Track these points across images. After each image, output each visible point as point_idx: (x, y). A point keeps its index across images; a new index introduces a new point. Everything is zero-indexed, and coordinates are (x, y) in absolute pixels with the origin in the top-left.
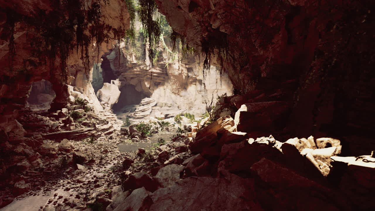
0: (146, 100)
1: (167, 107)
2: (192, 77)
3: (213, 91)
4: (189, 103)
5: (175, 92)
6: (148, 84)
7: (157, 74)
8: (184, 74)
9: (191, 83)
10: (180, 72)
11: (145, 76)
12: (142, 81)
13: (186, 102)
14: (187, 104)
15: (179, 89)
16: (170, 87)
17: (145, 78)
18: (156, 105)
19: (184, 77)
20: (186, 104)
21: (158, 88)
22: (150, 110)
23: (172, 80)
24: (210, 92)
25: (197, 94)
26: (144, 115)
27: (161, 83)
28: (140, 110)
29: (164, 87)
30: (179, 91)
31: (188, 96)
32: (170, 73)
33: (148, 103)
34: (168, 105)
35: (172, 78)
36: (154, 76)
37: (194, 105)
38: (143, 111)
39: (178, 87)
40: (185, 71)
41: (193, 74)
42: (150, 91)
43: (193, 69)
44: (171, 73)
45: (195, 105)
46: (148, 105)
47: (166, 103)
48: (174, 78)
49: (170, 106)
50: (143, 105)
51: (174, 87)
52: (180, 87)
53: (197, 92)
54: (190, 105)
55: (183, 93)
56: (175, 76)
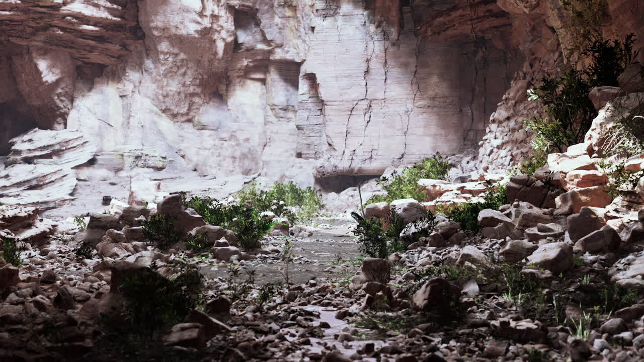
0: (41, 137)
1: (146, 170)
2: (250, 50)
3: (351, 107)
4: (244, 156)
5: (176, 111)
6: (50, 68)
7: (95, 25)
8: (219, 32)
9: (246, 74)
10: (206, 22)
11: (36, 31)
12: (21, 55)
13: (228, 149)
14: (234, 158)
15: (193, 95)
16: (149, 86)
17: (38, 41)
18: (92, 162)
19: (220, 46)
20: (231, 160)
21: (93, 90)
22: (71, 182)
23: (162, 57)
24: (340, 110)
25: (269, 119)
26: (46, 202)
27: (109, 69)
28: (14, 180)
29: (120, 86)
30: (191, 104)
31: (234, 126)
32: (156, 28)
33: (53, 153)
34: (151, 163)
35: (164, 46)
36: (84, 35)
37: (261, 164)
38: (35, 185)
39: (191, 89)
40: (227, 22)
41: (259, 37)
42: (55, 103)
43: (259, 15)
44: (160, 24)
45: (266, 163)
46: (55, 158)
47: (139, 153)
48: (176, 51)
49: (160, 164)
50: (28, 161)
51: (174, 86)
52: (198, 90)
53: (270, 113)
54: (247, 163)
55: (209, 113)
56: (180, 41)
